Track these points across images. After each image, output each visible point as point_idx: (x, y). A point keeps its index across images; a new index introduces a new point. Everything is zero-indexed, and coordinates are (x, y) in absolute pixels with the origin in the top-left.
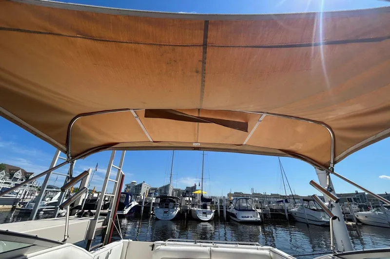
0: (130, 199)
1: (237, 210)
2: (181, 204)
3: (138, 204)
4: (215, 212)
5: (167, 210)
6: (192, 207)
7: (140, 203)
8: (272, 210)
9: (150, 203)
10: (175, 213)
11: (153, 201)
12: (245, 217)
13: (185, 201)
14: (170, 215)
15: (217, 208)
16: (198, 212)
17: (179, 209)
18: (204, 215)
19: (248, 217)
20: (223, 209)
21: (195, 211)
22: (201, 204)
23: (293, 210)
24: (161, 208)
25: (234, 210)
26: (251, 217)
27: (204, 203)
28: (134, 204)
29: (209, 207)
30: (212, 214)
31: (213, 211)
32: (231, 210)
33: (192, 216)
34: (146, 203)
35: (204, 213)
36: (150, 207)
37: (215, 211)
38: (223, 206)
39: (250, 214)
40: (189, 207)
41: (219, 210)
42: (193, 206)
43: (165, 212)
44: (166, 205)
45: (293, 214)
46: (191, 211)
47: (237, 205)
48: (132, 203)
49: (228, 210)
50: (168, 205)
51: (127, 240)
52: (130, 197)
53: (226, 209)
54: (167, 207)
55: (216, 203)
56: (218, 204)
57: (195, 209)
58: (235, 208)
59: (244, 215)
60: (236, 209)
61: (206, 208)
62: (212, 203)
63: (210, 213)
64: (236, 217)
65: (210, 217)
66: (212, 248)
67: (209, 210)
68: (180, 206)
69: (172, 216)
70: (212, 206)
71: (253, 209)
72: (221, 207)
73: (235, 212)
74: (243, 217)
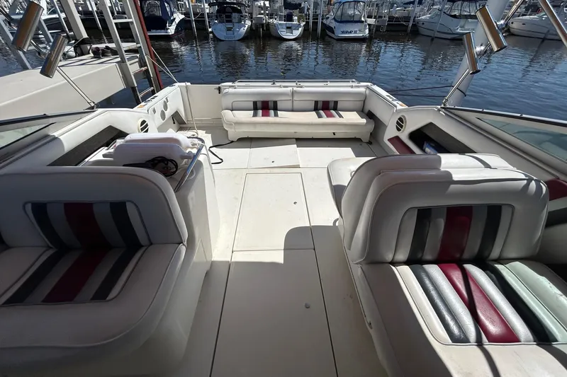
0: (168, 9)
1: (338, 22)
2: (251, 14)
3: (183, 16)
4: (304, 25)
5: (229, 25)
6: (271, 18)
7: (187, 14)
8: (391, 18)
9: (203, 14)
10: (244, 30)
11: (207, 11)
12: (347, 32)
13: (258, 9)
14: (236, 34)
15: (309, 19)
16: (279, 27)
17: (248, 23)
18: (288, 30)
19: (351, 32)
20: (317, 19)
21: (274, 25)
22: (284, 12)
23: (423, 17)
24: (220, 22)
25: (333, 21)
26: (355, 32)
27: (288, 11)
28: (178, 17)
29: (296, 18)
30: (300, 29)
31: (303, 23)
32: (329, 20)
33: (270, 33)
34: (195, 14)
35: (288, 28)
36: (204, 21)
37: (304, 23)
38: (318, 15)
39: (355, 27)
40: (266, 19)
41: (311, 21)
42: (271, 16)
43: (229, 29)
44: (227, 17)
45: (420, 24)
46: (268, 24)
47: (339, 13)
48: (175, 15)
49: (325, 21)
50: (230, 17)
51: (183, 84)
52: (166, 5)
53: (322, 19)
54: (230, 21)
55: (308, 9)
56: (311, 12)
57: (275, 22)
58: (334, 18)
59: (345, 29)
60: (336, 20)
61: (292, 20)
62: (302, 11)
63: (297, 27)
64: (333, 33)
65: (297, 33)
66: (295, 89)
67: (295, 22)
68: (251, 18)
69: (240, 35)
70: (301, 16)
71: (363, 19)
72: (316, 16)
73: (333, 24)
74: (343, 32)
